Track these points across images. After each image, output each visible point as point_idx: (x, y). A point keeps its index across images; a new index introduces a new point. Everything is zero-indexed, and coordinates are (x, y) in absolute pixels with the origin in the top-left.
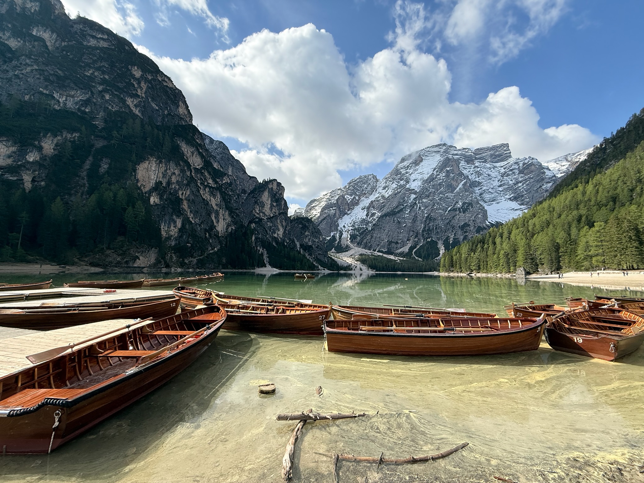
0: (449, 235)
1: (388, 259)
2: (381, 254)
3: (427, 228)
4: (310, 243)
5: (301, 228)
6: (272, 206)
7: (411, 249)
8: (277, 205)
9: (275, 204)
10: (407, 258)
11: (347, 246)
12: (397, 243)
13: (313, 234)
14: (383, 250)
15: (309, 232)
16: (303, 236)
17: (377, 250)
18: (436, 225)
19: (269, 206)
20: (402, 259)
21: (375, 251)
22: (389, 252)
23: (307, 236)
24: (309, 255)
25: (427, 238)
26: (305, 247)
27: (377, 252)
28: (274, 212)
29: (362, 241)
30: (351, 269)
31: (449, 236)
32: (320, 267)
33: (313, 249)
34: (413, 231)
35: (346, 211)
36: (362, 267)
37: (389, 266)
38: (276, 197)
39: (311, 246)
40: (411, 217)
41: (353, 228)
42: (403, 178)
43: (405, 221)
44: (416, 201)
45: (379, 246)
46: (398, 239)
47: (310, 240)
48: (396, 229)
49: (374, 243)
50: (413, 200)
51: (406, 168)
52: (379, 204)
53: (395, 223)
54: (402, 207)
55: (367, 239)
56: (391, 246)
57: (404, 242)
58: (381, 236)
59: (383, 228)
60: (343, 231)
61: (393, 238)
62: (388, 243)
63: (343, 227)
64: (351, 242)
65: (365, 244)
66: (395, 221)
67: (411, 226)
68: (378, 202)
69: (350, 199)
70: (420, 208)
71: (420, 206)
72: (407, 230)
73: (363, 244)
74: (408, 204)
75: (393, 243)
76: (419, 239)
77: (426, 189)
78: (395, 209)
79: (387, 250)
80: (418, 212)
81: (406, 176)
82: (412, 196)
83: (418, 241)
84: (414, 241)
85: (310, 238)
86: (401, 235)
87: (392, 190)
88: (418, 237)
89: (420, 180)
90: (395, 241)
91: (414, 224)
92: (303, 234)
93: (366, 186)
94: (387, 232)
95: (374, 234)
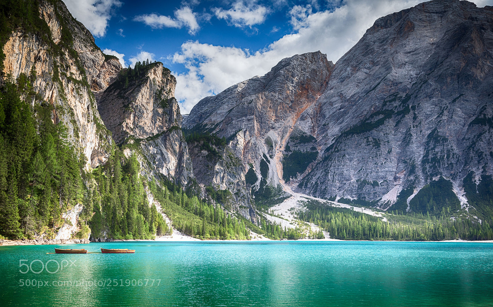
0: (474, 170)
2: (347, 206)
3: (431, 156)
4: (224, 187)
5: (207, 157)
6: (155, 113)
7: (403, 196)
8: (164, 113)
9: (160, 111)
12: (375, 184)
13: (228, 168)
14: (349, 197)
15: (221, 164)
16: (212, 172)
17: (338, 198)
18: (448, 151)
19: (150, 115)
21: (333, 199)
22: (361, 202)
23: (217, 173)
25: (432, 175)
27: (339, 201)
28: (160, 126)
29: (308, 182)
31: (472, 172)
32: (250, 231)
34: (405, 162)
35: (273, 122)
38: (163, 97)
40: (400, 136)
41: (287, 155)
42: (378, 61)
43: (388, 142)
44: (408, 106)
45: (340, 190)
46: (378, 177)
47: (225, 181)
48: (372, 158)
49: (332, 185)
50: (401, 102)
51: (383, 41)
52: (335, 110)
53: (371, 146)
54: (381, 116)
55: (317, 177)
56: (364, 190)
57: (389, 182)
58: (345, 172)
59: (347, 156)
60: (269, 162)
61: (368, 174)
62: (359, 186)
63: (268, 153)
64: (286, 182)
65: (314, 186)
66: (371, 143)
67: (401, 152)
68: (332, 105)
69: (279, 98)
70: (415, 118)
71: (415, 114)
72: (393, 160)
73: (309, 185)
74: (394, 110)
75: (368, 184)
76: (417, 178)
77: (426, 82)
78: (368, 119)
79: (355, 199)
80: (412, 126)
81: (384, 57)
82: (398, 96)
83: (415, 180)
84: (408, 180)
85: (223, 177)
86: (383, 170)
87: (359, 83)
88: (414, 173)
89: (411, 66)
90: (371, 181)
91: (407, 149)
92: (211, 168)
93: (307, 75)
94: (355, 163)
95: (332, 168)
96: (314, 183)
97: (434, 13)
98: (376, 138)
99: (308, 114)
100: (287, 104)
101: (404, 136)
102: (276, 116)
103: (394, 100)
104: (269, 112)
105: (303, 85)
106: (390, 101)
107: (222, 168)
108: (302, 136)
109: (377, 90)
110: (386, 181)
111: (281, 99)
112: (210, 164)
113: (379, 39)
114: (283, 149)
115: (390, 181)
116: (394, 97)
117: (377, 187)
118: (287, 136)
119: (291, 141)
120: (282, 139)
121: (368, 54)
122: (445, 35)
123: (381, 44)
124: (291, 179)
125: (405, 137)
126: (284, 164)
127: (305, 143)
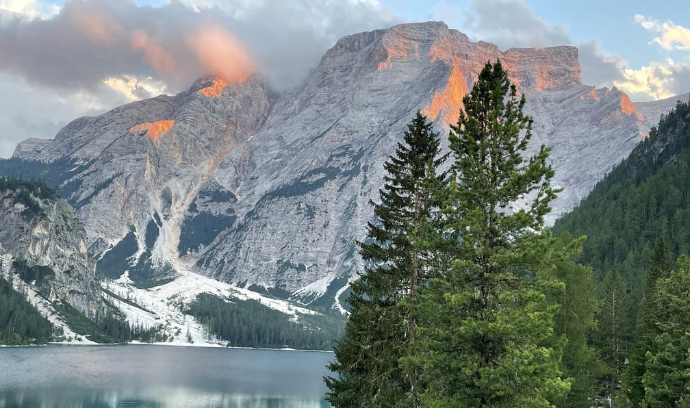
1: (268, 309)
2: (255, 296)
4: (46, 261)
5: (23, 213)
7: (333, 287)
10: (320, 311)
11: (168, 268)
12: (301, 268)
13: (57, 233)
14: (264, 284)
15: (46, 226)
16: (27, 237)
17: (248, 285)
20: (306, 311)
21: (242, 285)
22: (279, 293)
23: (37, 239)
24: (39, 294)
26: (30, 270)
27: (249, 289)
29: (211, 257)
30: (165, 338)
32: (66, 330)
33: (53, 279)
34: (344, 241)
35: (177, 166)
36: (193, 333)
37: (265, 332)
39: (47, 271)
40: (344, 204)
41: (190, 217)
42: (334, 98)
43: (326, 212)
44: (360, 164)
45: (253, 274)
46: (306, 259)
47: (49, 252)
48: (302, 232)
49: (243, 266)
50: (351, 159)
51: (347, 69)
52: (269, 159)
53: (303, 215)
54: (322, 175)
55: (224, 252)
56: (285, 276)
57: (319, 266)
58: (264, 248)
59: (269, 226)
60: (161, 224)
61: (293, 254)
62: (279, 269)
63: (163, 211)
64: (180, 257)
65: (218, 264)
66: (303, 211)
67: (341, 227)
68: (267, 151)
69: (191, 133)
70: (365, 182)
71: (365, 177)
72: (329, 237)
73: (212, 263)
74: (340, 168)
75: (292, 267)
76: (354, 263)
77: (384, 135)
78: (305, 177)
79: (273, 286)
80: (359, 193)
81: (343, 93)
82: (350, 149)
83: (352, 267)
84: (343, 267)
85: (47, 246)
86: (314, 249)
87: (307, 124)
88: (352, 257)
89: (374, 109)
90: (297, 264)
91: (348, 224)
92: (27, 231)
93: (238, 103)
94: (278, 237)
95: (246, 241)
96: (219, 260)
97: (414, 40)
98: (311, 204)
99: (231, 160)
100: (203, 142)
101: (347, 206)
102: (184, 159)
103: (343, 155)
104: (172, 150)
105: (230, 117)
106: (338, 156)
107: (46, 233)
108: (218, 191)
109: (325, 137)
110: (315, 265)
111: (194, 134)
112: (27, 226)
113: (341, 66)
114: (186, 207)
115: (321, 265)
116: (345, 151)
117: (302, 272)
118: (196, 189)
119: (200, 197)
120: (188, 192)
121: (325, 85)
122: (422, 74)
123: (343, 74)
124: (188, 252)
125: (349, 207)
126: (183, 230)
127: (219, 202)
